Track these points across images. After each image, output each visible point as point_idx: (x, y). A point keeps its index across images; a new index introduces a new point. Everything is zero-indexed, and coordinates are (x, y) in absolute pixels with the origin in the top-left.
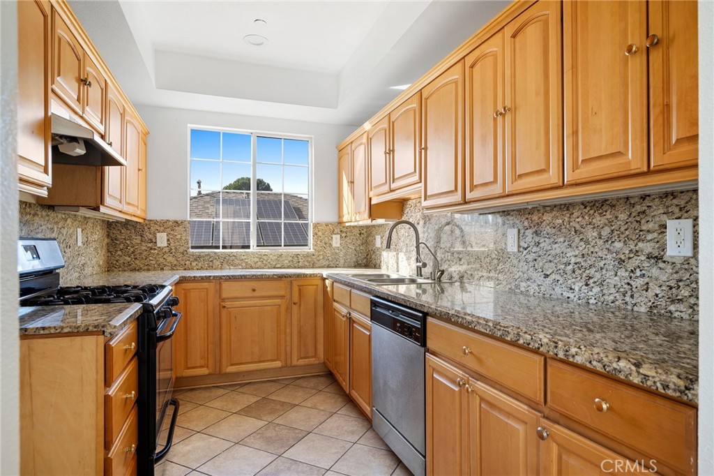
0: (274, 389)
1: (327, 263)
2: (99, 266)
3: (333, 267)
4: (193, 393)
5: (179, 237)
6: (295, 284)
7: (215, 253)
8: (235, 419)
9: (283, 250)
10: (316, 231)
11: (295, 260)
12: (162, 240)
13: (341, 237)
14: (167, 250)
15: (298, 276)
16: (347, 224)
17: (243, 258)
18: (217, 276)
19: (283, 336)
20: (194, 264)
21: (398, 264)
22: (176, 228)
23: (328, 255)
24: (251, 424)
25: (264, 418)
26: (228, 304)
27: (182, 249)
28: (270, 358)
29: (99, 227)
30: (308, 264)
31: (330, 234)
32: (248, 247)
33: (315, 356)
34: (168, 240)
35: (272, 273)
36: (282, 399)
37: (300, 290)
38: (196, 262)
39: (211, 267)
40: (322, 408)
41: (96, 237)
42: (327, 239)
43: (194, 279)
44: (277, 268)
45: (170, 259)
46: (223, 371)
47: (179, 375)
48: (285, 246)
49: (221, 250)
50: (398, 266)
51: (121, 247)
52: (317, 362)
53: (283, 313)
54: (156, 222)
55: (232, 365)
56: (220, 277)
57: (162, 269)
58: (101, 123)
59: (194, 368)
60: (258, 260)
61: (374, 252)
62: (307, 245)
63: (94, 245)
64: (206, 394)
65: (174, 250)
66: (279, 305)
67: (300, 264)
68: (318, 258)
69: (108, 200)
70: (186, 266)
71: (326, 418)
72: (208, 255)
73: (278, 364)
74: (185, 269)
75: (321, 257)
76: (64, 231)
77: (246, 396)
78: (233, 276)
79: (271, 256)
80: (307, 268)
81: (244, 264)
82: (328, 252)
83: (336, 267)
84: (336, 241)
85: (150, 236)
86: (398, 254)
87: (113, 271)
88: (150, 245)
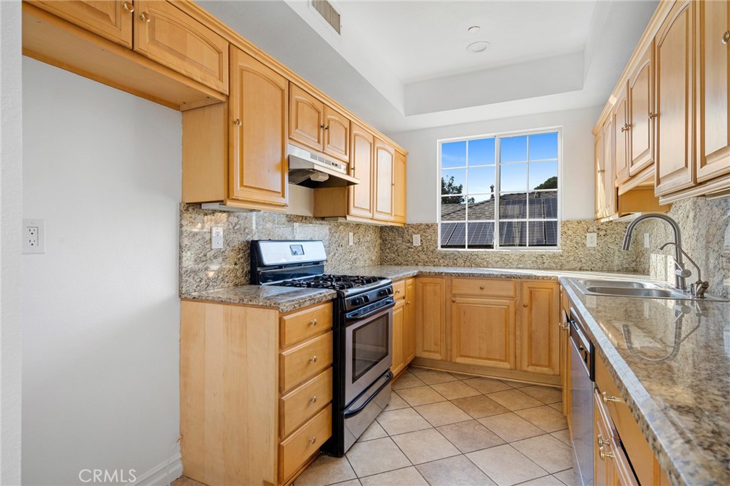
0: (498, 389)
1: (579, 265)
2: (372, 260)
3: (586, 270)
4: (428, 373)
5: (429, 237)
6: (526, 286)
7: (459, 252)
8: (447, 405)
9: (527, 250)
10: (565, 229)
11: (539, 261)
12: (417, 240)
13: (598, 235)
14: (420, 248)
15: (529, 277)
16: (602, 221)
17: (484, 257)
18: (448, 273)
19: (512, 338)
20: (441, 261)
21: (666, 269)
22: (428, 230)
23: (580, 256)
24: (458, 415)
25: (471, 414)
26: (458, 299)
27: (431, 249)
28: (498, 357)
29: (371, 231)
30: (554, 265)
31: (583, 233)
32: (491, 247)
33: (550, 365)
34: (421, 241)
35: (500, 274)
36: (500, 402)
37: (531, 292)
38: (443, 260)
39: (455, 265)
40: (536, 423)
41: (368, 239)
42: (579, 239)
43: (429, 275)
44: (519, 268)
45: (423, 256)
46: (453, 361)
47: (418, 355)
48: (529, 246)
49: (466, 249)
50: (666, 274)
51: (389, 246)
52: (552, 373)
53: (512, 315)
54: (412, 226)
55: (461, 356)
56: (451, 274)
57: (417, 264)
58: (346, 154)
59: (430, 351)
60: (499, 259)
61: (643, 255)
62: (556, 245)
63: (366, 245)
64: (436, 377)
65: (425, 249)
66: (508, 306)
67: (545, 265)
68: (567, 260)
69: (353, 211)
70: (435, 263)
71: (534, 434)
72: (453, 253)
73: (507, 365)
74: (434, 266)
75: (572, 258)
76: (337, 235)
77: (468, 388)
78: (462, 274)
79: (513, 256)
80: (554, 269)
81: (485, 263)
82: (581, 252)
83: (591, 270)
84: (592, 240)
85: (409, 237)
86: (666, 257)
87: (384, 264)
88: (408, 245)
